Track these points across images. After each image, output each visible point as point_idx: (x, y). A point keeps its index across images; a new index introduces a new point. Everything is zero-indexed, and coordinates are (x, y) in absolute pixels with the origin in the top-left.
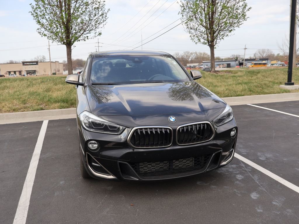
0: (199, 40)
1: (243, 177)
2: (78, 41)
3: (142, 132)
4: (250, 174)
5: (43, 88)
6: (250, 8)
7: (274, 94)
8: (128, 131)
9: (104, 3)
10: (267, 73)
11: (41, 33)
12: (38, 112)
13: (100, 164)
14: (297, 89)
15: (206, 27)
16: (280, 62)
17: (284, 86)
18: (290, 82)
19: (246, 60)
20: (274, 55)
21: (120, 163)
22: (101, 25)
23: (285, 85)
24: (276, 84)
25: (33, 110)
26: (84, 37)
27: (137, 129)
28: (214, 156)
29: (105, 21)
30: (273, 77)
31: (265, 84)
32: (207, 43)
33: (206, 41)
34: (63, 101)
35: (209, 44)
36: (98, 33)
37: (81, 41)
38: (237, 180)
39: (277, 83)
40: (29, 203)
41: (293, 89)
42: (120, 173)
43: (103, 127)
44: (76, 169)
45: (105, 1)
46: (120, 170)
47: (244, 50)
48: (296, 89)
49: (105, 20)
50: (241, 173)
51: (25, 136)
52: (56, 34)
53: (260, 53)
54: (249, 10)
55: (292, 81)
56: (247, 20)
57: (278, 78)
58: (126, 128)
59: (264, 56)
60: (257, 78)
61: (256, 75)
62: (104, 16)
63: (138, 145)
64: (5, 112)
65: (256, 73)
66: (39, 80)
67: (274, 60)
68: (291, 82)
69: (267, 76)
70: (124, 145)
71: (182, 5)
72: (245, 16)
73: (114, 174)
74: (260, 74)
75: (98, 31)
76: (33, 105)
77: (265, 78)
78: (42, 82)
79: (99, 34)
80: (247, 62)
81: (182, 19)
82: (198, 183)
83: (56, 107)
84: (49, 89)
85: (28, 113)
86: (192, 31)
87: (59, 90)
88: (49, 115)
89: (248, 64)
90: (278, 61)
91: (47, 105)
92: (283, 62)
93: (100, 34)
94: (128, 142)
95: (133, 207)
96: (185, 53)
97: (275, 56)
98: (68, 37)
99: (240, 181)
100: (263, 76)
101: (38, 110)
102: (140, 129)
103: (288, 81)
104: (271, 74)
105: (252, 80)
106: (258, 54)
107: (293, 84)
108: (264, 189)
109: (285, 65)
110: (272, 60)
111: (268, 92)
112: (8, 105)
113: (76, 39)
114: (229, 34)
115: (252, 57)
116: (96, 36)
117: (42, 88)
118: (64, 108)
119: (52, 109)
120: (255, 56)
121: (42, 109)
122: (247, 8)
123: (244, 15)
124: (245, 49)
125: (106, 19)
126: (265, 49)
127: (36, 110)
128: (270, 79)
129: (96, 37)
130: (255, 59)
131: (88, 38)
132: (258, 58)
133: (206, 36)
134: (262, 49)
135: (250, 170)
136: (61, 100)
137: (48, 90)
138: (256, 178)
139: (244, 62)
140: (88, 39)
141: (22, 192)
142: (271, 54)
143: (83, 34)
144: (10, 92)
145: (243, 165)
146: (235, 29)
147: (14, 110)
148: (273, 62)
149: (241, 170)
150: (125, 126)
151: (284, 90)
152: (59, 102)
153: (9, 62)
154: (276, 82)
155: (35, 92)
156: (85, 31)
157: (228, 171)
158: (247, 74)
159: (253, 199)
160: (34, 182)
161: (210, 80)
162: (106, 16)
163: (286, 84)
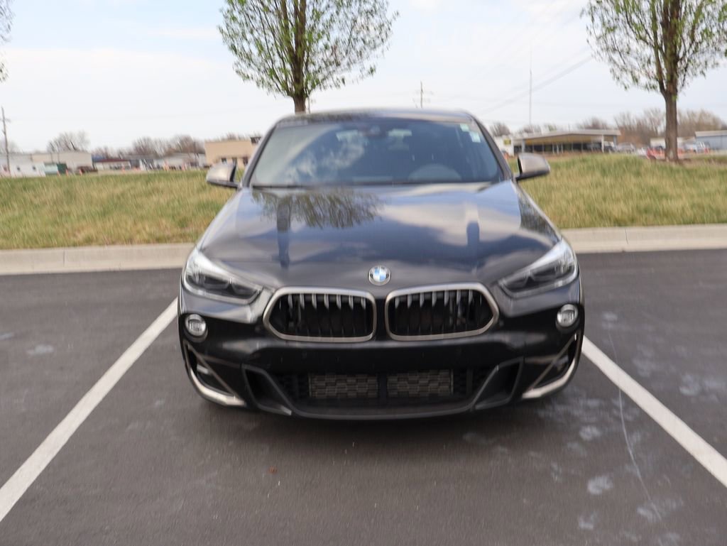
0: (636, 80)
1: (598, 434)
3: (296, 303)
4: (624, 427)
21: (249, 373)
22: (378, 50)
27: (285, 295)
28: (497, 372)
35: (662, 88)
38: (579, 439)
50: (600, 424)
52: (272, 73)
64: (140, 242)
73: (241, 395)
75: (367, 64)
86: (616, 57)
94: (265, 323)
96: (647, 113)
98: (298, 80)
99: (584, 442)
102: (293, 295)
112: (148, 228)
113: (316, 83)
129: (362, 77)
133: (654, 68)
135: (630, 419)
138: (634, 438)
144: (162, 200)
147: (159, 240)
149: (605, 414)
153: (225, 137)
157: (568, 415)
159: (589, 493)
161: (652, 181)
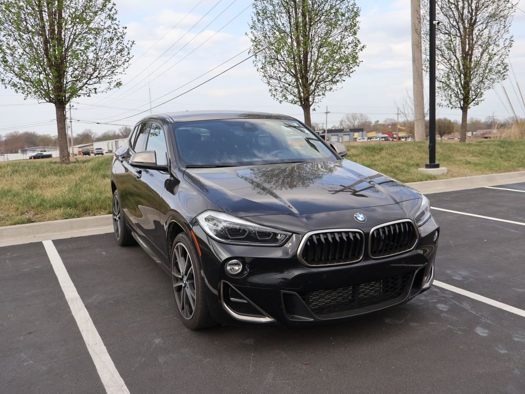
0: (285, 97)
1: (447, 307)
2: (78, 97)
3: (319, 240)
4: (454, 301)
5: (20, 182)
6: (363, 47)
7: (414, 182)
8: (297, 238)
9: (125, 31)
10: (395, 149)
11: (7, 81)
12: (26, 227)
13: (248, 299)
14: (445, 173)
15: (295, 76)
16: (380, 135)
17: (423, 170)
18: (433, 164)
19: (330, 131)
20: (370, 123)
21: (285, 294)
23: (426, 168)
24: (412, 167)
25: (13, 222)
26: (88, 91)
27: (311, 236)
28: (417, 274)
29: (128, 61)
30: (405, 156)
31: (396, 167)
32: (297, 102)
33: (296, 99)
34: (69, 205)
35: (301, 103)
36: (115, 83)
37: (82, 96)
38: (442, 311)
39: (413, 165)
40: (122, 380)
41: (440, 173)
42: (284, 311)
43: (245, 235)
44: (167, 317)
45: (126, 28)
46: (284, 306)
47: (326, 115)
48: (443, 174)
49: (127, 59)
50: (441, 302)
51: (26, 270)
53: (349, 120)
54: (362, 50)
55: (437, 162)
56: (360, 65)
57: (412, 158)
58: (292, 235)
59: (356, 124)
60: (382, 158)
61: (378, 153)
62: (125, 53)
63: (312, 262)
65: (377, 150)
66: (9, 169)
67: (372, 131)
68: (435, 162)
69: (395, 154)
70: (291, 262)
71: (254, 39)
72: (357, 58)
73: (271, 315)
74: (384, 152)
75: (116, 78)
76: (11, 215)
77: (392, 158)
78: (15, 172)
79: (117, 84)
80: (330, 134)
81: (255, 62)
82: (387, 321)
83: (56, 216)
84: (32, 184)
85: (6, 229)
87: (52, 185)
88: (47, 232)
89: (332, 137)
90: (379, 133)
91: (37, 214)
92: (386, 134)
93: (119, 84)
94: (298, 257)
95: (310, 367)
97: (372, 125)
99: (446, 312)
100: (390, 154)
101: (23, 223)
102: (316, 234)
103: (430, 163)
104: (401, 151)
105: (375, 161)
106: (346, 120)
107: (437, 166)
108: (489, 321)
109: (390, 138)
110: (368, 132)
111: (404, 179)
113: (74, 93)
114: (334, 87)
115: (337, 125)
116: (111, 87)
117: (18, 183)
118: (73, 218)
119: (49, 220)
120: (341, 124)
121: (30, 221)
122: (360, 46)
123: (355, 58)
124: (327, 113)
125: (129, 58)
126: (357, 114)
127: (19, 224)
128: (401, 160)
129: (110, 89)
130: (343, 130)
131: (97, 90)
132: (347, 127)
133: (296, 90)
134: (353, 114)
135: (451, 296)
136: (64, 204)
137: (32, 186)
138: (466, 306)
139: (326, 134)
140: (96, 93)
141: (96, 364)
142: (366, 122)
143: (86, 83)
145: (437, 290)
146: (343, 79)
148: (371, 134)
149: (437, 296)
150: (290, 232)
151: (428, 176)
152: (61, 207)
154: (411, 164)
155: (9, 191)
156: (90, 79)
158: (365, 152)
159: (482, 336)
160: (105, 345)
162: (129, 53)
163: (427, 166)
